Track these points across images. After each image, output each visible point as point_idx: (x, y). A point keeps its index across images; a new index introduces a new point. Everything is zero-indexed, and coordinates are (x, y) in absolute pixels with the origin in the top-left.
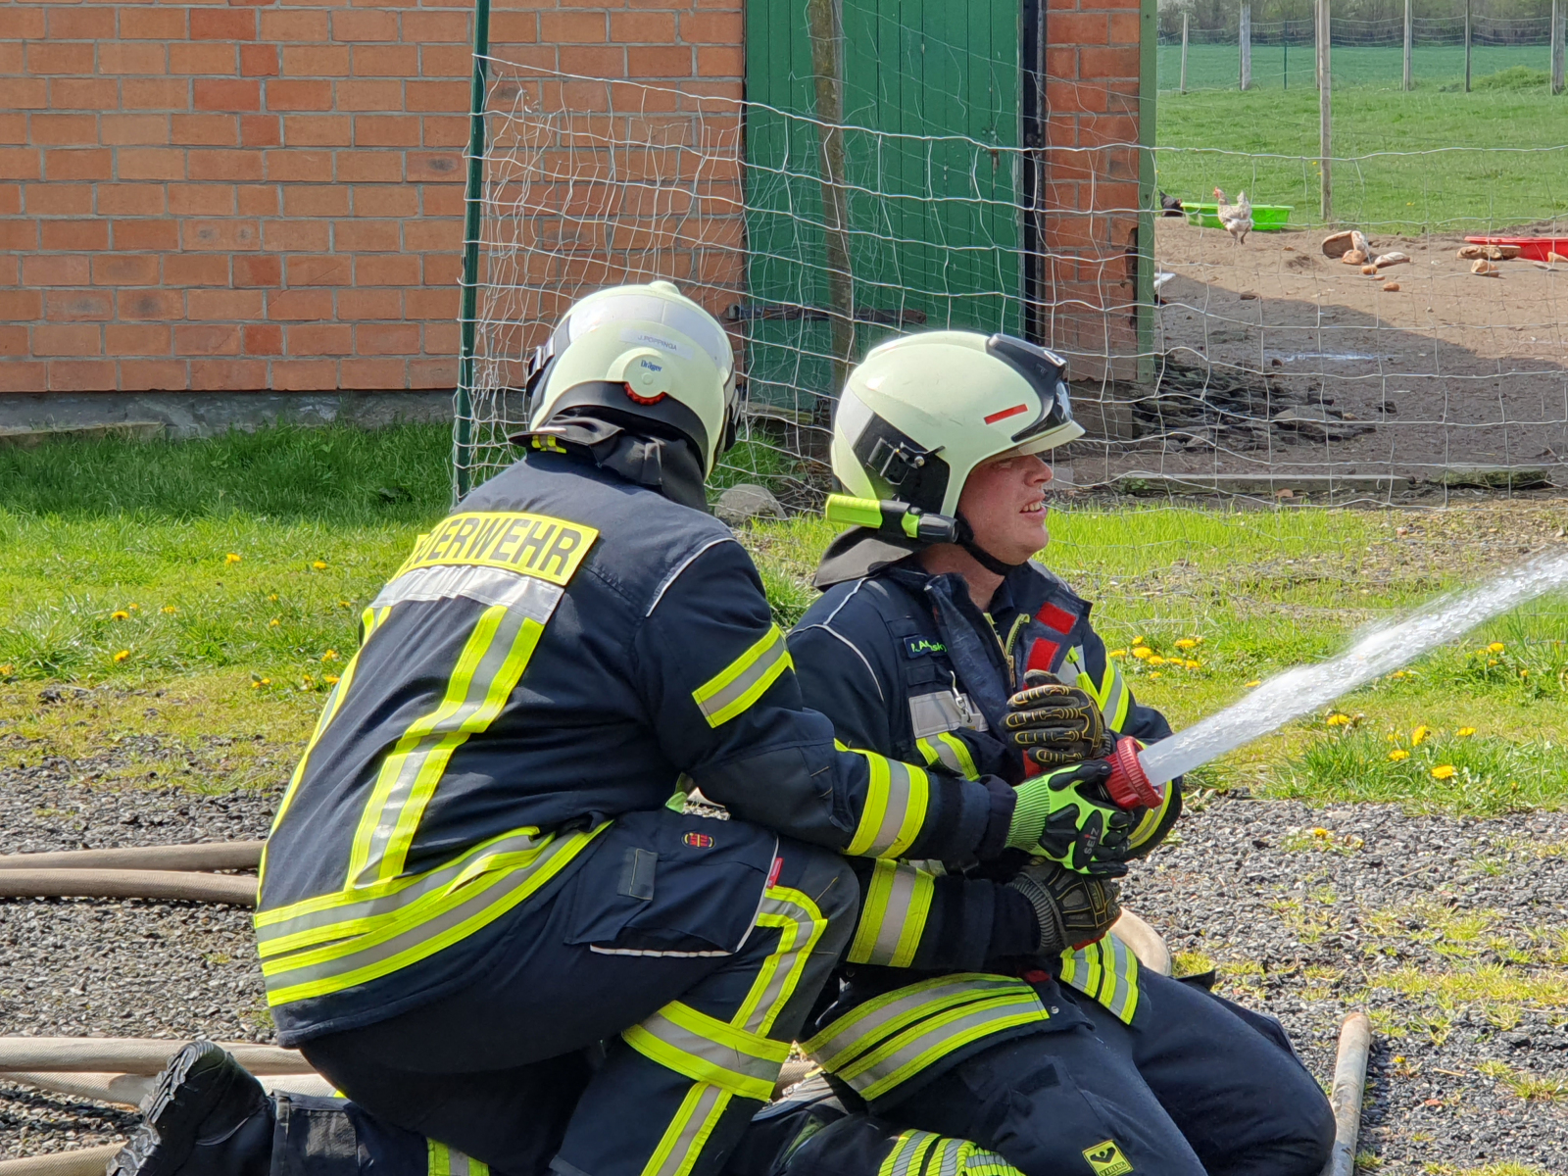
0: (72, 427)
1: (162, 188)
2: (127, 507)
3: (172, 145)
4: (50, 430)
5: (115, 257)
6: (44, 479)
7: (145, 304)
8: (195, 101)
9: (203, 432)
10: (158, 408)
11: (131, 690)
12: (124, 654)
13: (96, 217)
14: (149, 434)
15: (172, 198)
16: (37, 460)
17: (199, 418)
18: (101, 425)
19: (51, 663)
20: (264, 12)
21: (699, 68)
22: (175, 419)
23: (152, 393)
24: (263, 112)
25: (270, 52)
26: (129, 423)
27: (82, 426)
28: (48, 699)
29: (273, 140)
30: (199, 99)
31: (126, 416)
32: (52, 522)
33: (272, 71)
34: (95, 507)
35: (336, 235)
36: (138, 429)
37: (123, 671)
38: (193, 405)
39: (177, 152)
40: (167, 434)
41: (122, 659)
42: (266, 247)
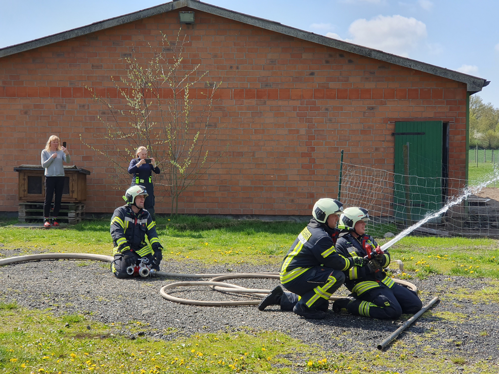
0: (280, 221)
1: (296, 182)
2: (287, 233)
3: (298, 175)
4: (276, 221)
5: (288, 193)
6: (274, 228)
7: (292, 201)
8: (302, 168)
9: (301, 222)
10: (294, 218)
11: (282, 256)
12: (282, 251)
13: (285, 186)
14: (292, 222)
15: (297, 183)
16: (274, 225)
17: (301, 220)
18: (284, 220)
19: (271, 252)
20: (313, 153)
21: (386, 162)
22: (297, 220)
23: (293, 215)
24: (313, 169)
25: (314, 159)
26: (289, 220)
27: (282, 221)
28: (270, 257)
29: (314, 174)
30: (302, 167)
31: (289, 219)
32: (275, 234)
33: (314, 162)
34: (281, 232)
35: (324, 190)
36: (290, 221)
37: (281, 254)
38: (299, 218)
39: (299, 176)
40: (295, 222)
41: (281, 252)
42: (313, 192)
